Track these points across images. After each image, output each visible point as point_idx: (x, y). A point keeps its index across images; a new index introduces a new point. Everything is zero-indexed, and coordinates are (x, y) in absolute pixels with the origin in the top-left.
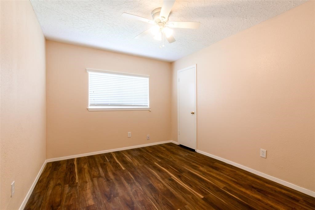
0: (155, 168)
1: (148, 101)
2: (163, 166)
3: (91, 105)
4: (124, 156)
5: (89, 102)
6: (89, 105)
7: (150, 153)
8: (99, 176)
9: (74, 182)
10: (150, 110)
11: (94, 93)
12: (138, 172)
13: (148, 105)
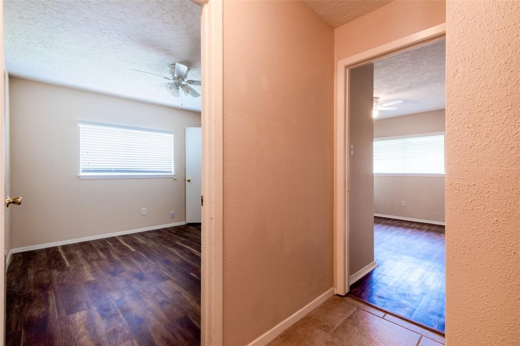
0: (176, 246)
1: (173, 166)
2: (186, 244)
3: (84, 171)
4: (135, 239)
5: (81, 167)
6: (81, 171)
7: (174, 233)
8: (99, 259)
9: (64, 267)
10: (175, 178)
11: (89, 154)
12: (152, 252)
13: (173, 170)
